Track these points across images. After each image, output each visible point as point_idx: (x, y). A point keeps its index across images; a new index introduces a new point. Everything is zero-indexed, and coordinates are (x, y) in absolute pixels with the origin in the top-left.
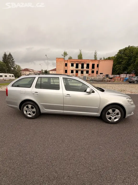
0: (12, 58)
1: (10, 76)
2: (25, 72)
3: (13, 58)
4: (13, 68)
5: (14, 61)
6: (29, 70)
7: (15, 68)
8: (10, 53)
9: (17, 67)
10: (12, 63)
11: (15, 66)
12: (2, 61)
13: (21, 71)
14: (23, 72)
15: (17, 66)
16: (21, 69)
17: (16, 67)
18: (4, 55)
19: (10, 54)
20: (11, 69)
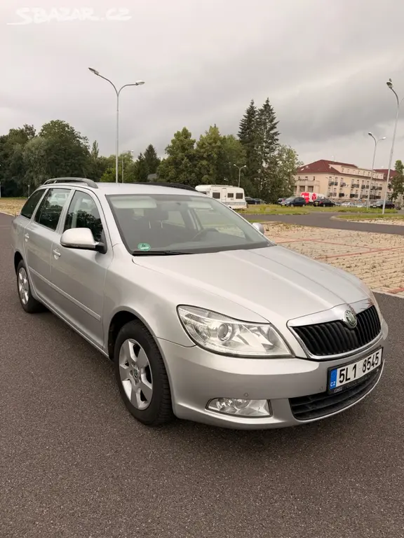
0: (271, 121)
1: (230, 195)
2: (310, 177)
3: (275, 121)
4: (266, 162)
5: (276, 134)
6: (331, 166)
7: (274, 163)
8: (267, 101)
9: (284, 157)
10: (266, 142)
11: (276, 153)
12: (238, 138)
13: (298, 171)
14: (303, 177)
15: (283, 150)
16: (296, 166)
17: (280, 155)
18: (248, 112)
19: (267, 106)
20: (260, 166)
